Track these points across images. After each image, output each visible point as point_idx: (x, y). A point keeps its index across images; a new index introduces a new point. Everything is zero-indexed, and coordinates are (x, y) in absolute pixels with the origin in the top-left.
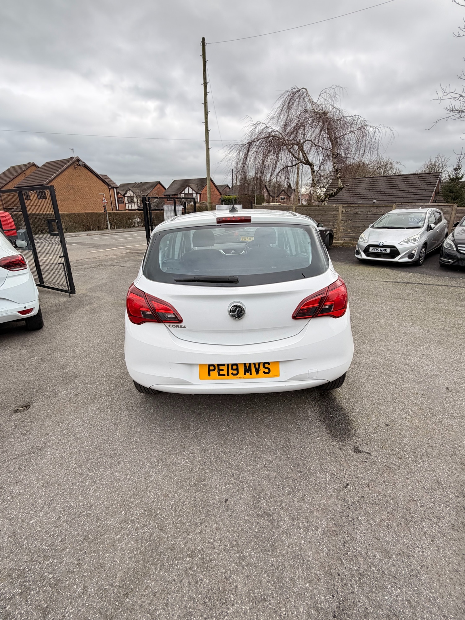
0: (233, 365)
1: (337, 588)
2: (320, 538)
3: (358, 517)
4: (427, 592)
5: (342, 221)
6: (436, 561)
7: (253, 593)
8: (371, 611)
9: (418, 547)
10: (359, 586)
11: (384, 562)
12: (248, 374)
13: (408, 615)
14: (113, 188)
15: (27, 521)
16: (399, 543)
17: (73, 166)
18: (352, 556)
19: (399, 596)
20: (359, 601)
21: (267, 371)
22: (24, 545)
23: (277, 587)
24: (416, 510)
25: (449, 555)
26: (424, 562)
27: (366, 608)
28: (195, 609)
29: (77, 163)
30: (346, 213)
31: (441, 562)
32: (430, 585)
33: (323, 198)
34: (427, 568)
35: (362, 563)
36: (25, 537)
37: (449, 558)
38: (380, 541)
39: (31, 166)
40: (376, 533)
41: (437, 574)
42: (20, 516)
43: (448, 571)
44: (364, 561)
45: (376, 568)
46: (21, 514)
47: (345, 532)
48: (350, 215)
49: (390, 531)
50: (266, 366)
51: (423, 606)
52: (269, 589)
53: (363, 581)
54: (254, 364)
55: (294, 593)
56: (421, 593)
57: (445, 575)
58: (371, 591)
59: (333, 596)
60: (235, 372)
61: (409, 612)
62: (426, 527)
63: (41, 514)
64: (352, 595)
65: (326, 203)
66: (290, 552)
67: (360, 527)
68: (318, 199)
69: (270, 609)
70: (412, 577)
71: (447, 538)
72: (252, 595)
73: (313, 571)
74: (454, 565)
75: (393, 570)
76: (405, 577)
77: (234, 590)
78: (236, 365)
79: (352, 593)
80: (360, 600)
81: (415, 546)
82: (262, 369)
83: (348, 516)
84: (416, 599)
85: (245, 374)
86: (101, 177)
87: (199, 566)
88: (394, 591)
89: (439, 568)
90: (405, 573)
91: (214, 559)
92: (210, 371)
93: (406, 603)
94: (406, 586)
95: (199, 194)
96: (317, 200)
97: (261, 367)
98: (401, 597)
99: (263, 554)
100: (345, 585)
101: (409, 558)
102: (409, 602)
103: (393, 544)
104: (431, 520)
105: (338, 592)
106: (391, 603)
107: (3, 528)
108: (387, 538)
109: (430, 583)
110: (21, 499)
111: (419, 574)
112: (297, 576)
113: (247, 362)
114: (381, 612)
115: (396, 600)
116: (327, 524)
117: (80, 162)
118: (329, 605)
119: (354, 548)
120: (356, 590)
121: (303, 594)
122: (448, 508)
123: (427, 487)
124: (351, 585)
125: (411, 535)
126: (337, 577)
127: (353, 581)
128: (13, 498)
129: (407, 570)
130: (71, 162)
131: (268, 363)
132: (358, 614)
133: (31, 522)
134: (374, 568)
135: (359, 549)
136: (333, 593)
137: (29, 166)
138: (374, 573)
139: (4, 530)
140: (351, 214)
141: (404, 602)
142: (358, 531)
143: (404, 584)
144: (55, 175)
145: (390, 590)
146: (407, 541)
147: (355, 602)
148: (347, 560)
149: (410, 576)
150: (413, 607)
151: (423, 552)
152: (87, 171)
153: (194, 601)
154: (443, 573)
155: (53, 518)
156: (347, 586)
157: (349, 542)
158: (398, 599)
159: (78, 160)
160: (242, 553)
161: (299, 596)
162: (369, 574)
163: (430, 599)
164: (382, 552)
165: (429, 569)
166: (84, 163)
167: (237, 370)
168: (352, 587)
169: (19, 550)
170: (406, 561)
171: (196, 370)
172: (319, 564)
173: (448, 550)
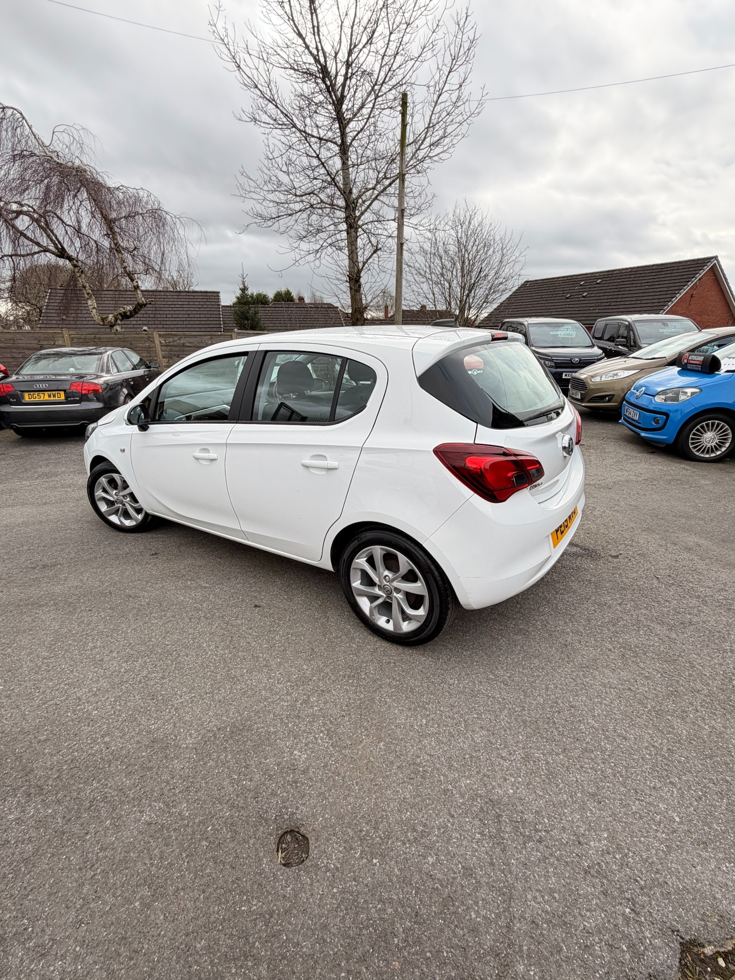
5: (164, 357)
15: (675, 825)
22: (721, 829)
30: (167, 346)
33: (113, 320)
36: (706, 828)
42: (664, 835)
46: (659, 834)
48: (174, 349)
63: (662, 806)
65: (118, 328)
68: (103, 321)
96: (102, 323)
107: (688, 860)
110: (626, 836)
128: (619, 848)
133: (677, 819)
139: (692, 859)
140: (175, 346)
155: (672, 791)
169: (729, 835)
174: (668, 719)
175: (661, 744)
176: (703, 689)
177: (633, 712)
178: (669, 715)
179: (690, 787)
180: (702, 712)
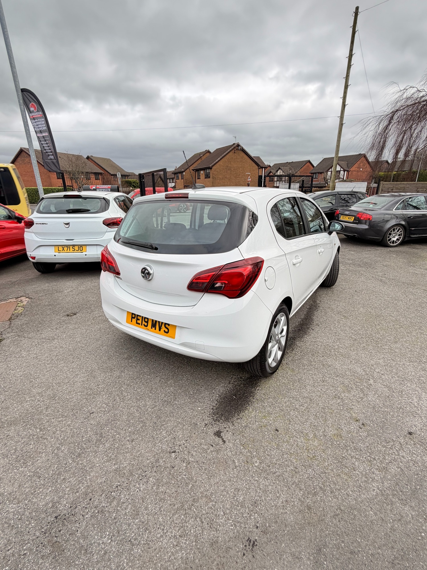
0: (145, 318)
1: (79, 505)
2: (110, 471)
3: (151, 477)
4: (125, 560)
6: (162, 550)
7: (40, 470)
8: (78, 535)
9: (163, 530)
10: (91, 516)
11: (125, 517)
12: (154, 328)
13: (94, 559)
14: (262, 168)
15: (11, 371)
16: (153, 516)
17: (233, 151)
18: (112, 496)
19: (105, 544)
20: (79, 523)
21: (166, 330)
23: (53, 477)
24: (201, 507)
25: (178, 556)
26: (152, 543)
27: (78, 530)
28: (11, 455)
29: (237, 148)
31: (165, 554)
32: (134, 559)
34: (149, 548)
35: (112, 505)
37: (175, 559)
38: (143, 503)
39: (207, 153)
40: (148, 497)
41: (150, 558)
43: (162, 565)
44: (116, 506)
45: (115, 516)
47: (129, 480)
49: (159, 504)
50: (167, 326)
51: (110, 564)
52: (49, 474)
53: (98, 515)
54: (159, 322)
55: (56, 487)
56: (120, 557)
57: (155, 564)
58: (93, 525)
59: (71, 507)
60: (146, 324)
61: (97, 558)
62: (190, 523)
64: (81, 517)
66: (84, 465)
67: (143, 484)
69: (36, 484)
70: (129, 543)
71: (196, 545)
72: (38, 470)
73: (81, 485)
74: (172, 566)
75: (124, 527)
76: (124, 538)
77: (35, 461)
78: (148, 319)
79: (83, 515)
80: (81, 523)
81: (162, 527)
82: (163, 328)
83: (146, 471)
84: (112, 556)
85: (152, 328)
86: (254, 158)
87: (38, 438)
88: (106, 539)
89: (156, 556)
90: (129, 536)
91: (47, 439)
92: (132, 318)
93: (103, 552)
94: (117, 543)
95: (347, 171)
97: (163, 326)
98: (105, 546)
99: (70, 454)
100: (86, 508)
101: (146, 531)
102: (105, 553)
103: (148, 513)
104: (202, 522)
105: (76, 507)
106: (94, 543)
108: (149, 506)
109: (135, 558)
111: (137, 545)
112: (69, 480)
113: (155, 319)
114: (81, 541)
115: (99, 544)
116: (125, 466)
117: (239, 147)
118: (62, 509)
119: (120, 493)
120: (87, 516)
121: (59, 491)
122: (232, 528)
123: (237, 499)
124: (88, 511)
125: (170, 518)
126: (88, 499)
127: (93, 510)
129: (132, 536)
130: (233, 147)
131: (169, 325)
132: (69, 529)
133: (12, 372)
134: (114, 515)
135: (123, 496)
136: (74, 505)
137: (205, 152)
138: (111, 517)
141: (103, 550)
142: (138, 486)
143: (118, 541)
144: (219, 159)
145: (104, 535)
146: (161, 520)
147: (77, 522)
148: (106, 496)
149: (130, 541)
150: (103, 558)
151: (162, 536)
152: (243, 154)
153: (16, 452)
154: (155, 562)
156: (86, 509)
157: (123, 487)
158: (101, 544)
159: (238, 145)
160: (62, 446)
161: (56, 491)
162: (107, 515)
163: (120, 566)
164: (134, 511)
165: (149, 550)
166: (242, 147)
167: (147, 322)
168: (87, 513)
170: (141, 530)
171: (125, 314)
172: (89, 484)
173: (183, 553)
174: (44, 388)
175: (36, 380)
176: (46, 411)
177: (57, 378)
178: (45, 390)
179: (16, 380)
180: (37, 402)
